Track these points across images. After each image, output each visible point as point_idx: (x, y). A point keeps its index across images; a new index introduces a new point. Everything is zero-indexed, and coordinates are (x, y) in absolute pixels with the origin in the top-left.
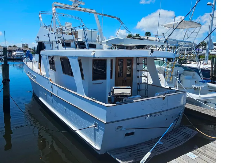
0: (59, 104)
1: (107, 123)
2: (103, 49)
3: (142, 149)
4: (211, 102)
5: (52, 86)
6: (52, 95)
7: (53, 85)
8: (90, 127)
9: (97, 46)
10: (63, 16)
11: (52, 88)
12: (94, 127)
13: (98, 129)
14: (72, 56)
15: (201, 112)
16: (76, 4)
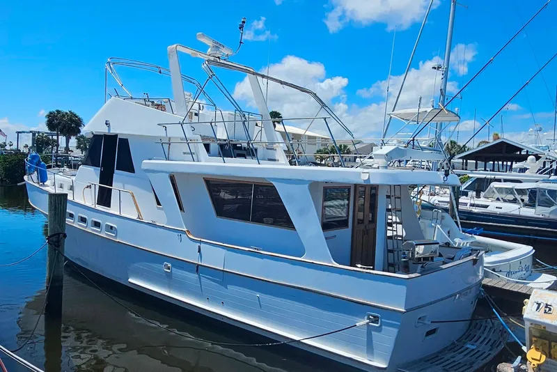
0: (229, 287)
1: (408, 311)
2: (275, 160)
3: (452, 360)
4: (501, 271)
5: (199, 247)
6: (198, 269)
7: (202, 246)
8: (357, 324)
9: (260, 153)
10: (160, 72)
11: (199, 251)
12: (368, 323)
13: (381, 326)
14: (290, 180)
15: (504, 288)
16: (218, 52)
